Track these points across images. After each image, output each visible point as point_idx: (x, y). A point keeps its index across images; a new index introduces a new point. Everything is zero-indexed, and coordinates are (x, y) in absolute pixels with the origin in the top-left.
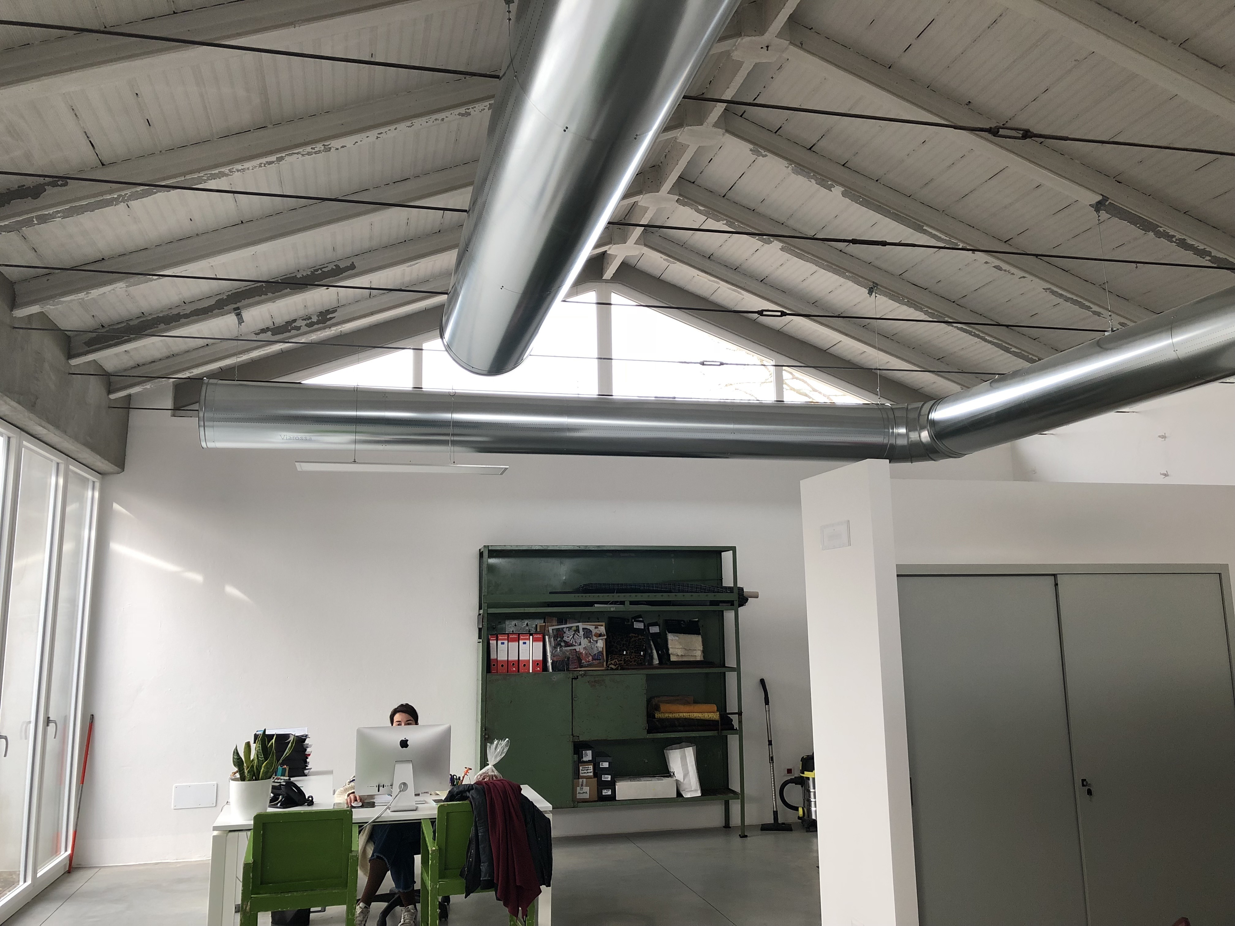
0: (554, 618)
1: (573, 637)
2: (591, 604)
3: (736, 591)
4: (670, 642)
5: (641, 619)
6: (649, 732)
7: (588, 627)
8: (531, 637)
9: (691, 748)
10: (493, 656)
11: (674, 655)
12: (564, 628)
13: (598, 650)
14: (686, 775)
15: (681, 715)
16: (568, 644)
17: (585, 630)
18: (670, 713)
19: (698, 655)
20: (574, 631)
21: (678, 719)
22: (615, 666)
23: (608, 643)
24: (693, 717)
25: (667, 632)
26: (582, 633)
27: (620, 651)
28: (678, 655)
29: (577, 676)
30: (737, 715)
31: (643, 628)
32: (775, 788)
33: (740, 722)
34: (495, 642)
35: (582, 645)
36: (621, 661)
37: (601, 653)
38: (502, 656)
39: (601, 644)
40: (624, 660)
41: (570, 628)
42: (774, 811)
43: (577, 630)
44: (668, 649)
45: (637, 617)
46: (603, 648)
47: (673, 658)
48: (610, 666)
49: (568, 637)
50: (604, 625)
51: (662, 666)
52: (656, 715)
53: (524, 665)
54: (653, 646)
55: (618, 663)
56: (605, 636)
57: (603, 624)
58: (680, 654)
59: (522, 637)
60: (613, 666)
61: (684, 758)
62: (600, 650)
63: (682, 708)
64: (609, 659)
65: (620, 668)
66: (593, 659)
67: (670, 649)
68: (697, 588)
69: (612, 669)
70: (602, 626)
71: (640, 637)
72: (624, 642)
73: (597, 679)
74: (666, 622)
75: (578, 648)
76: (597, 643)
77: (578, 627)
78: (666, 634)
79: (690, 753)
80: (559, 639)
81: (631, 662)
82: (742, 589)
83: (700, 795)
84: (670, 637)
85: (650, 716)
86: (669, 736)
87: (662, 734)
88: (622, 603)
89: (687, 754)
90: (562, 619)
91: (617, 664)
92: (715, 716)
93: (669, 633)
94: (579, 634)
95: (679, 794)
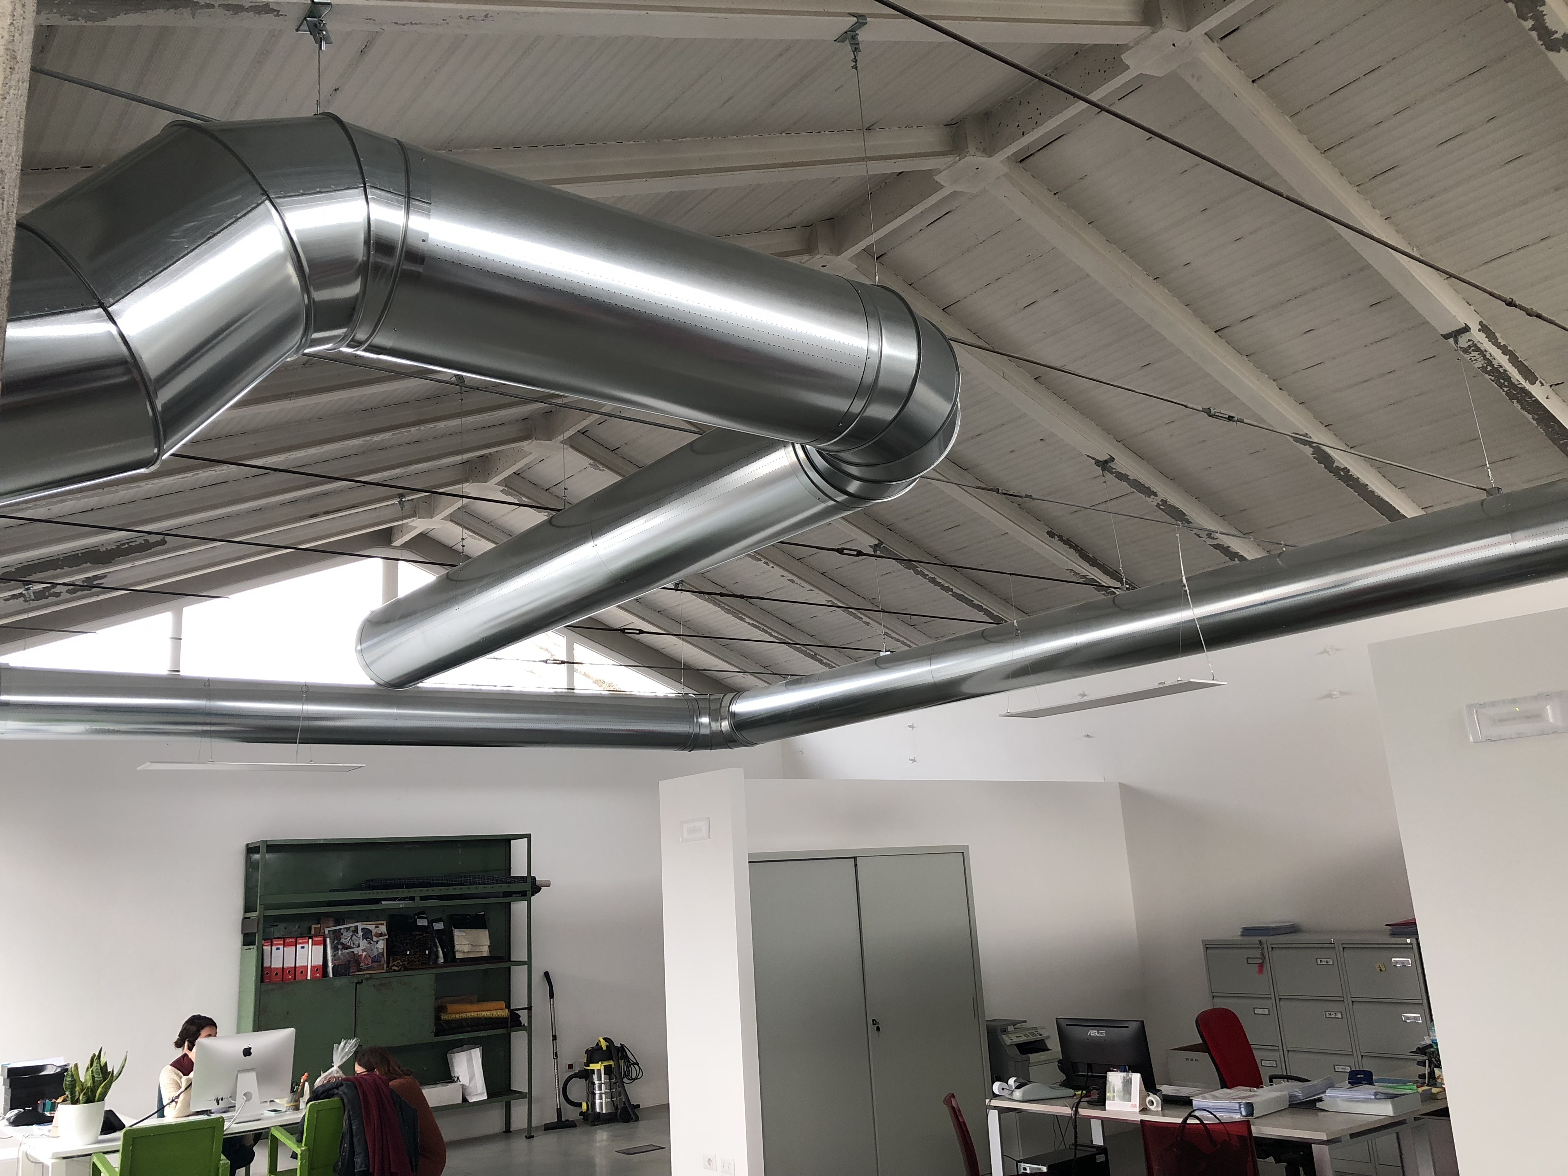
0: (331, 919)
1: (351, 938)
2: (377, 901)
3: (529, 880)
4: (456, 938)
5: (424, 916)
6: (436, 1035)
7: (368, 927)
8: (310, 941)
9: (478, 1049)
10: (267, 964)
11: (460, 952)
12: (341, 929)
13: (378, 951)
14: (472, 1078)
15: (469, 1015)
16: (345, 947)
17: (365, 930)
18: (457, 1013)
19: (485, 951)
20: (353, 931)
21: (465, 1019)
22: (398, 967)
23: (388, 943)
24: (481, 1016)
25: (453, 928)
26: (360, 933)
27: (403, 950)
28: (464, 952)
29: (362, 980)
30: (527, 1010)
31: (427, 925)
32: (558, 1085)
33: (530, 1017)
34: (269, 947)
35: (361, 947)
36: (405, 961)
37: (382, 954)
38: (277, 964)
39: (381, 945)
40: (408, 960)
41: (348, 929)
42: (557, 1109)
43: (356, 931)
44: (453, 946)
45: (420, 914)
46: (383, 949)
47: (459, 956)
48: (393, 968)
49: (346, 939)
50: (385, 924)
51: (447, 965)
52: (442, 1017)
53: (302, 972)
54: (438, 944)
55: (401, 963)
56: (386, 935)
57: (384, 922)
58: (466, 950)
59: (300, 941)
60: (396, 968)
61: (470, 1060)
62: (381, 951)
63: (469, 1007)
64: (391, 959)
65: (402, 969)
66: (373, 962)
67: (456, 946)
68: (488, 879)
69: (395, 971)
70: (383, 924)
71: (425, 935)
72: (408, 941)
73: (382, 982)
74: (451, 917)
75: (356, 951)
76: (377, 943)
77: (356, 927)
78: (452, 930)
79: (476, 1054)
80: (336, 942)
81: (415, 962)
82: (534, 878)
83: (486, 1098)
84: (457, 933)
85: (438, 1019)
86: (457, 1038)
87: (450, 1036)
88: (412, 899)
89: (473, 1056)
90: (339, 919)
91: (400, 965)
92: (505, 1013)
93: (455, 928)
94: (357, 935)
95: (465, 1100)
